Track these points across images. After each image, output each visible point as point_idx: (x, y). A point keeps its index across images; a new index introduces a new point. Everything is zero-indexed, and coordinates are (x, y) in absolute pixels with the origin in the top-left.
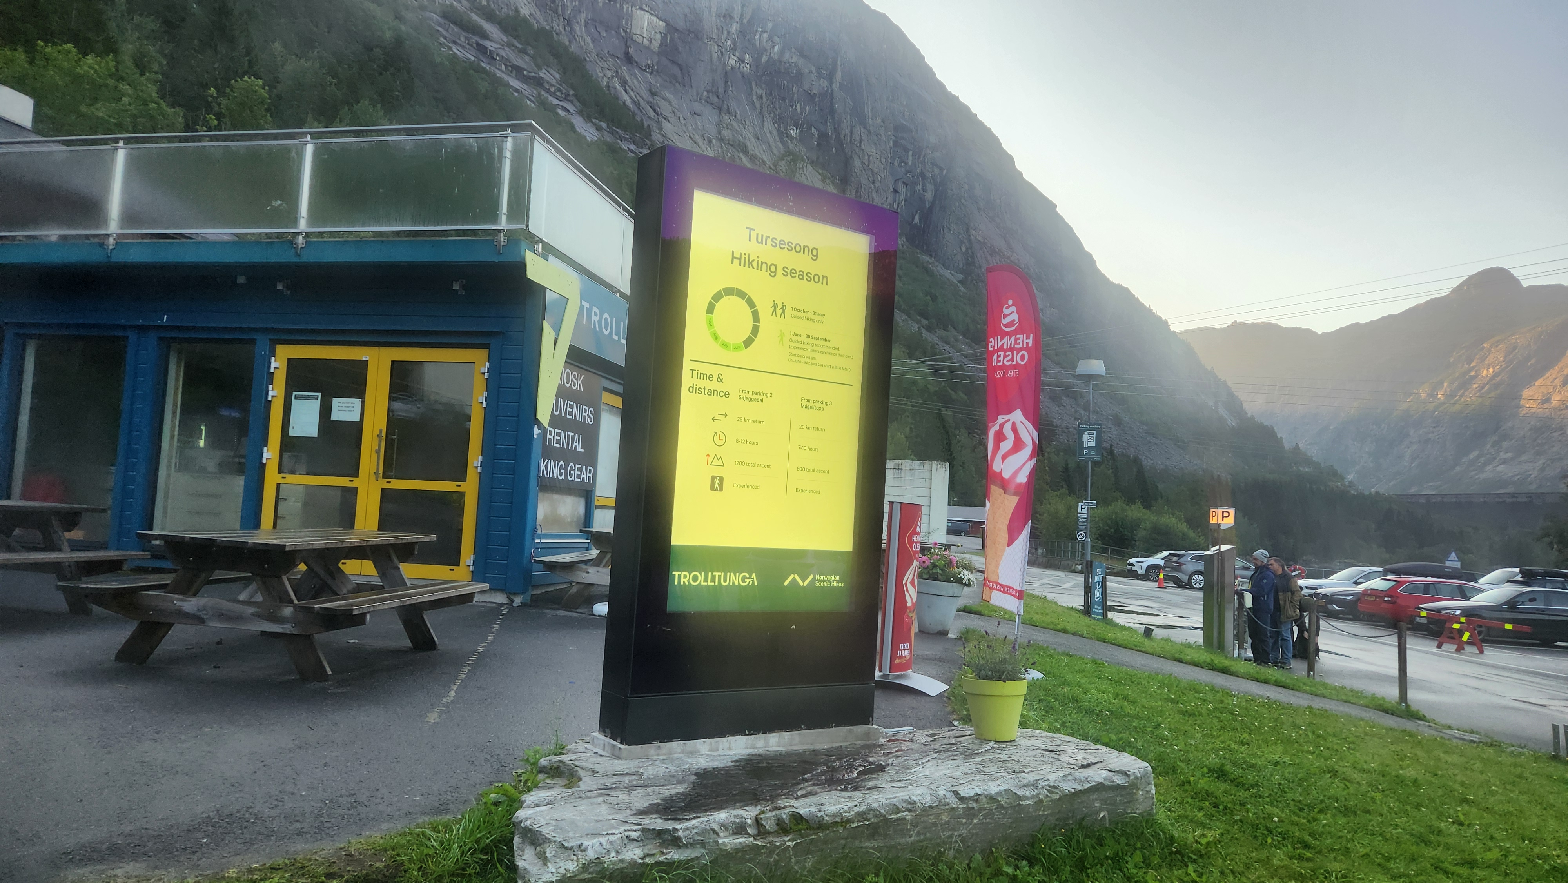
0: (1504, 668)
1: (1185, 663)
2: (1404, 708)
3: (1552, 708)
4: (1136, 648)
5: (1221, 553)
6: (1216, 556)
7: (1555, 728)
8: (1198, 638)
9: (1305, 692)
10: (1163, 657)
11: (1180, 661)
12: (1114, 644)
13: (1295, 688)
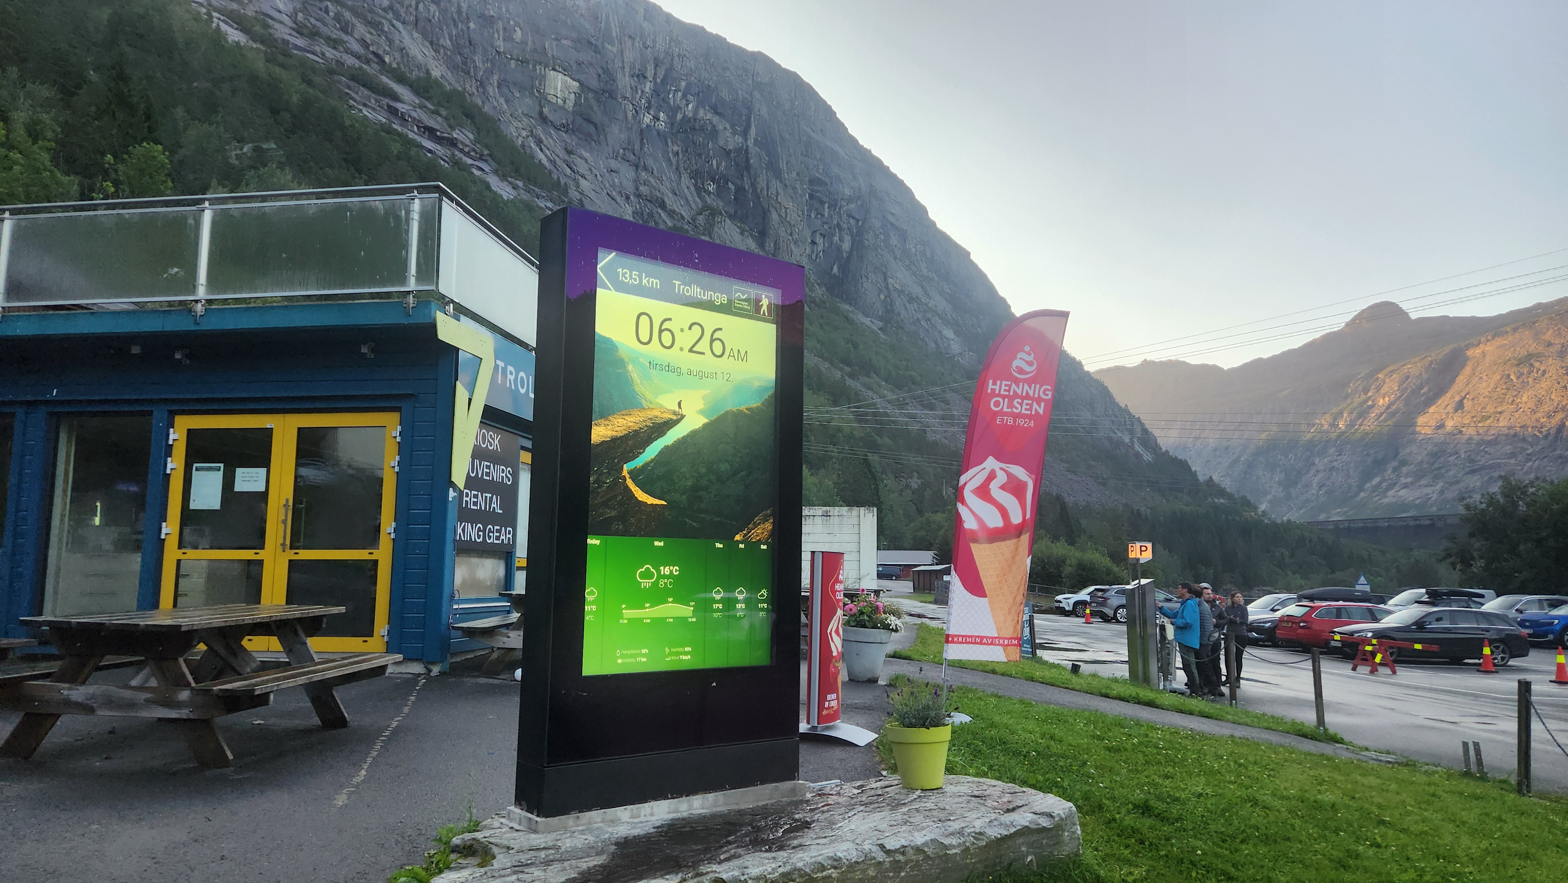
0: (1417, 688)
1: (1112, 698)
2: (1322, 731)
3: (1462, 724)
4: (1063, 686)
5: (1141, 587)
6: (1136, 590)
7: (1465, 745)
8: (1123, 672)
9: (1228, 721)
10: (1090, 694)
11: (1107, 696)
12: (1042, 683)
13: (1218, 717)
